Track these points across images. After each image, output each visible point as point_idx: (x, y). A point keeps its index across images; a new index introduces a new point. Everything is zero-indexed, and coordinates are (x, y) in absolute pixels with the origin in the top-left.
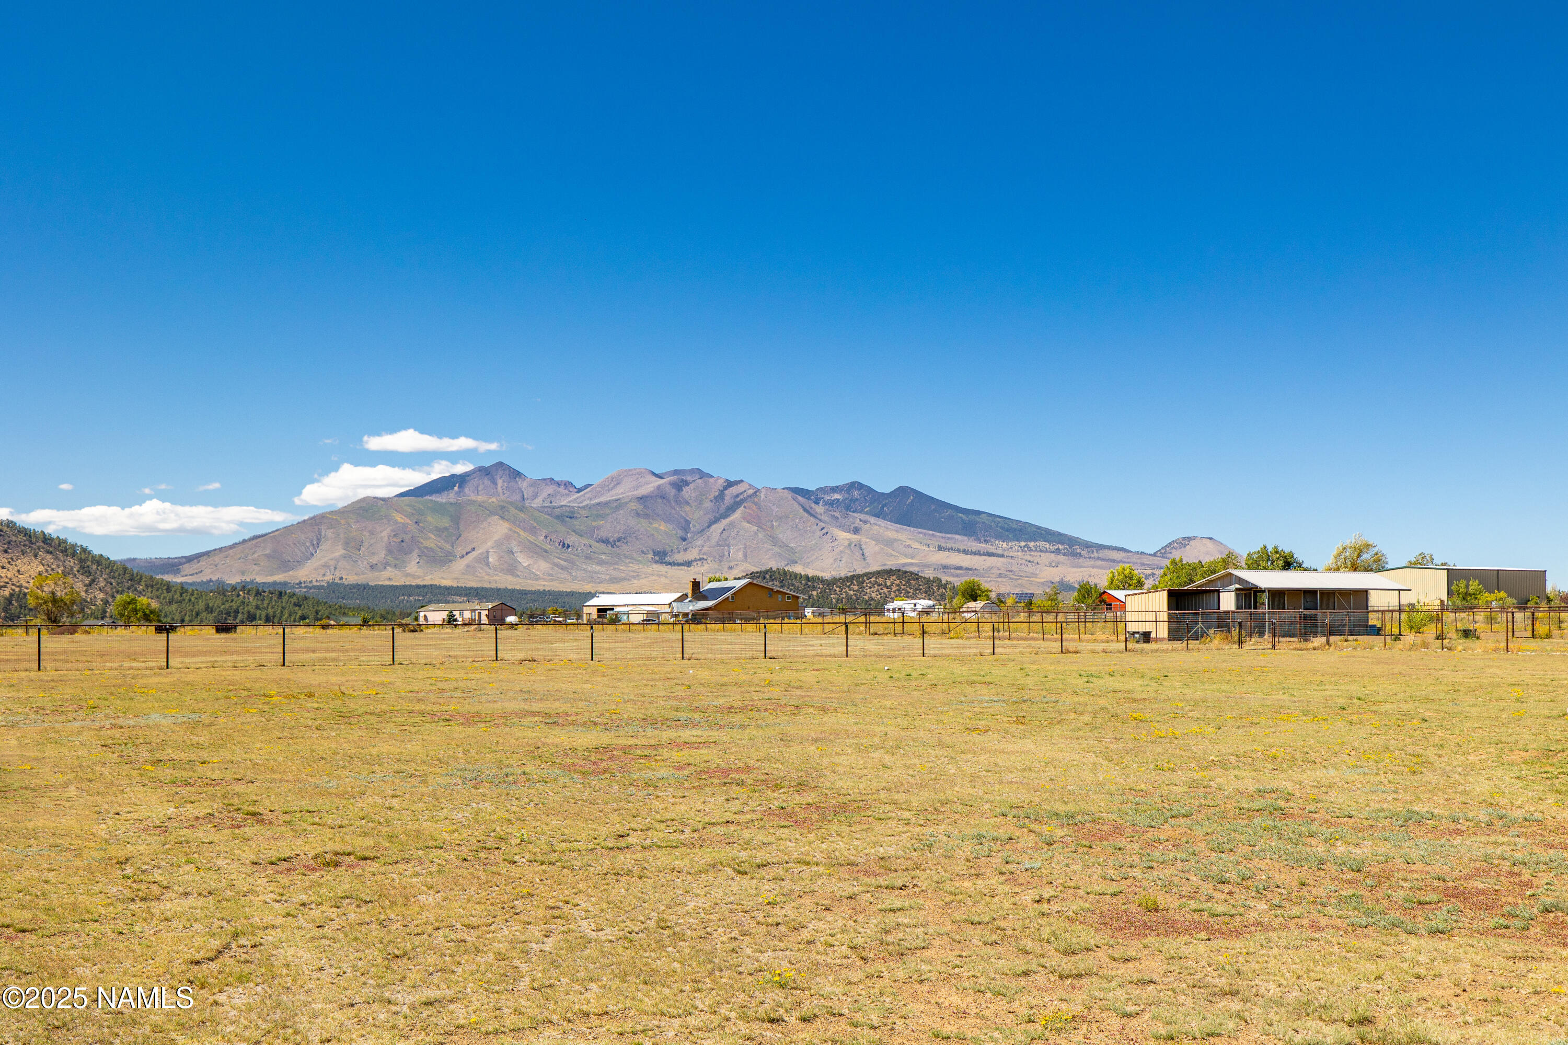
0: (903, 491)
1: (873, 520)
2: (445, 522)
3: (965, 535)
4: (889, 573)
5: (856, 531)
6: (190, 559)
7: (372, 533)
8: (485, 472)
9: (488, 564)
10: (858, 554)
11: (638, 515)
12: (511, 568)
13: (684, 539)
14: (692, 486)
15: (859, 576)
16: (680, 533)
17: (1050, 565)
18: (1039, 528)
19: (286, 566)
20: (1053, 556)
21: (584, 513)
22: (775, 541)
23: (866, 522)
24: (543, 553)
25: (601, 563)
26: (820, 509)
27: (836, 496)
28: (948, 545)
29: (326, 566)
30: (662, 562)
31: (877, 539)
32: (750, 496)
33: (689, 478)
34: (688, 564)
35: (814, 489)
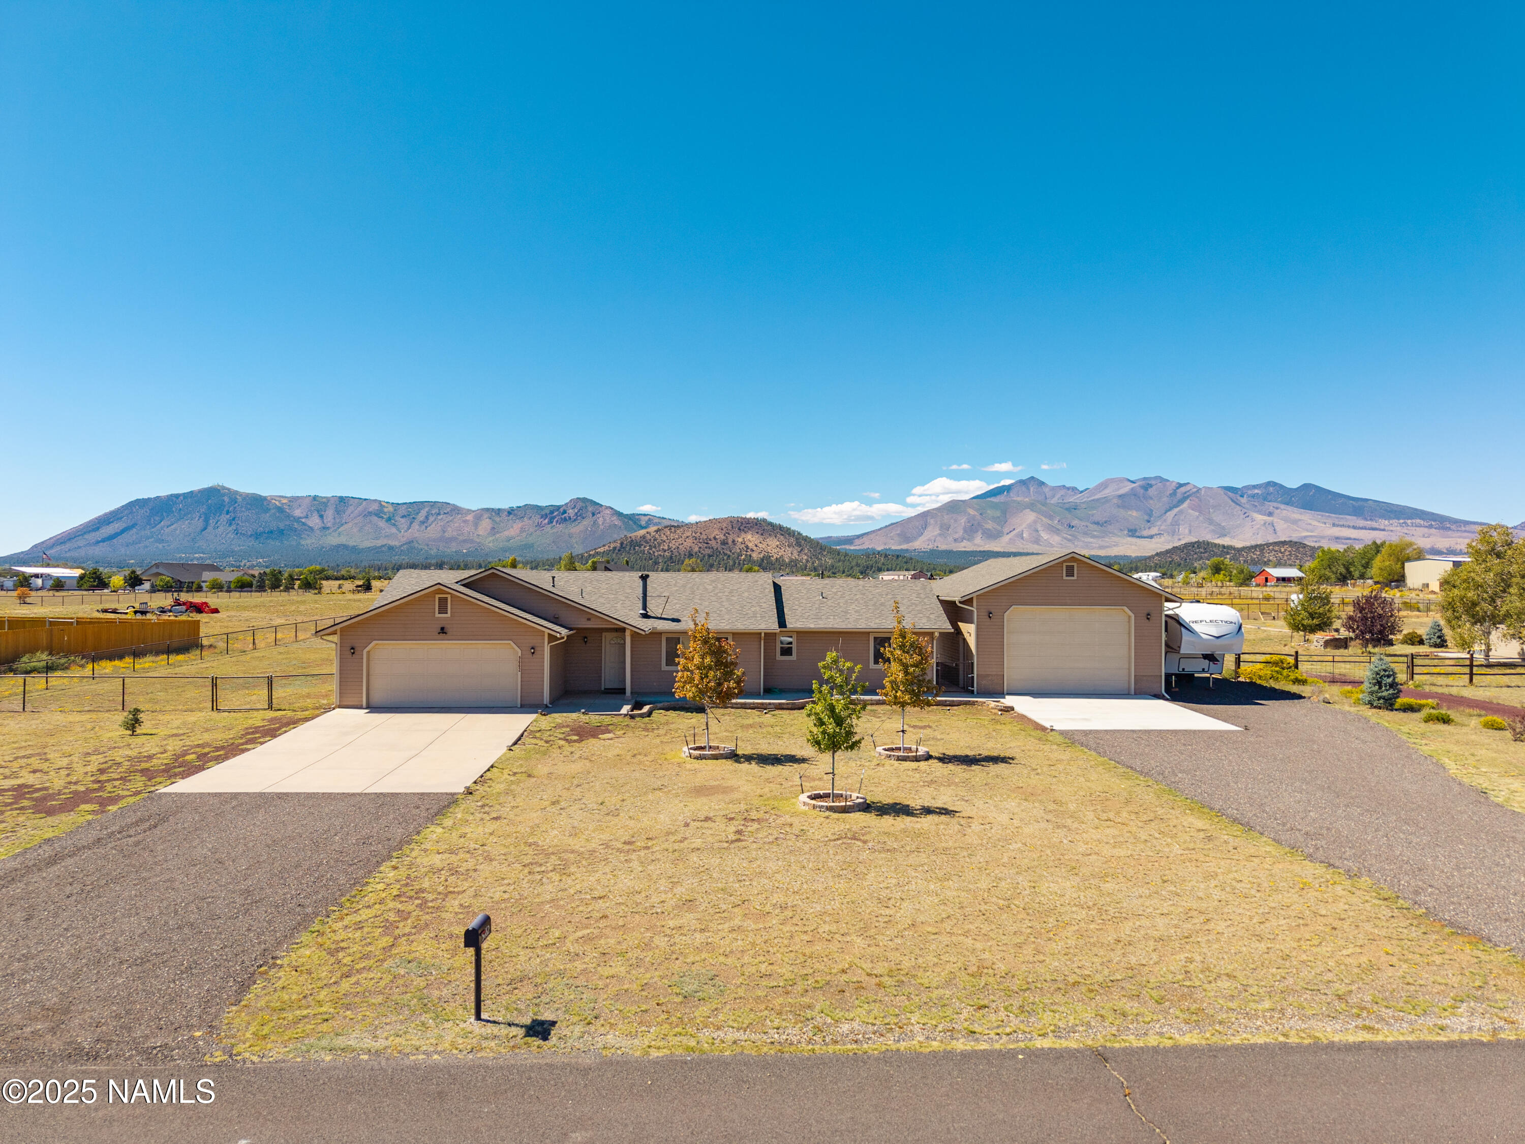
0: (1306, 487)
1: (1283, 506)
2: (998, 514)
3: (1355, 515)
4: (1284, 543)
5: (1270, 514)
6: (858, 537)
7: (956, 521)
8: (1022, 483)
9: (1022, 538)
10: (1271, 529)
11: (1119, 507)
12: (1037, 541)
13: (1149, 521)
14: (1154, 487)
15: (1261, 545)
16: (1146, 517)
17: (1424, 536)
18: (1416, 510)
19: (908, 540)
20: (1426, 530)
21: (1084, 506)
22: (1211, 521)
23: (1277, 508)
24: (1056, 531)
25: (1094, 537)
26: (1244, 500)
27: (1256, 491)
28: (1341, 523)
29: (929, 540)
30: (1133, 536)
31: (1286, 520)
32: (1194, 493)
33: (1153, 482)
34: (1151, 537)
35: (1240, 486)
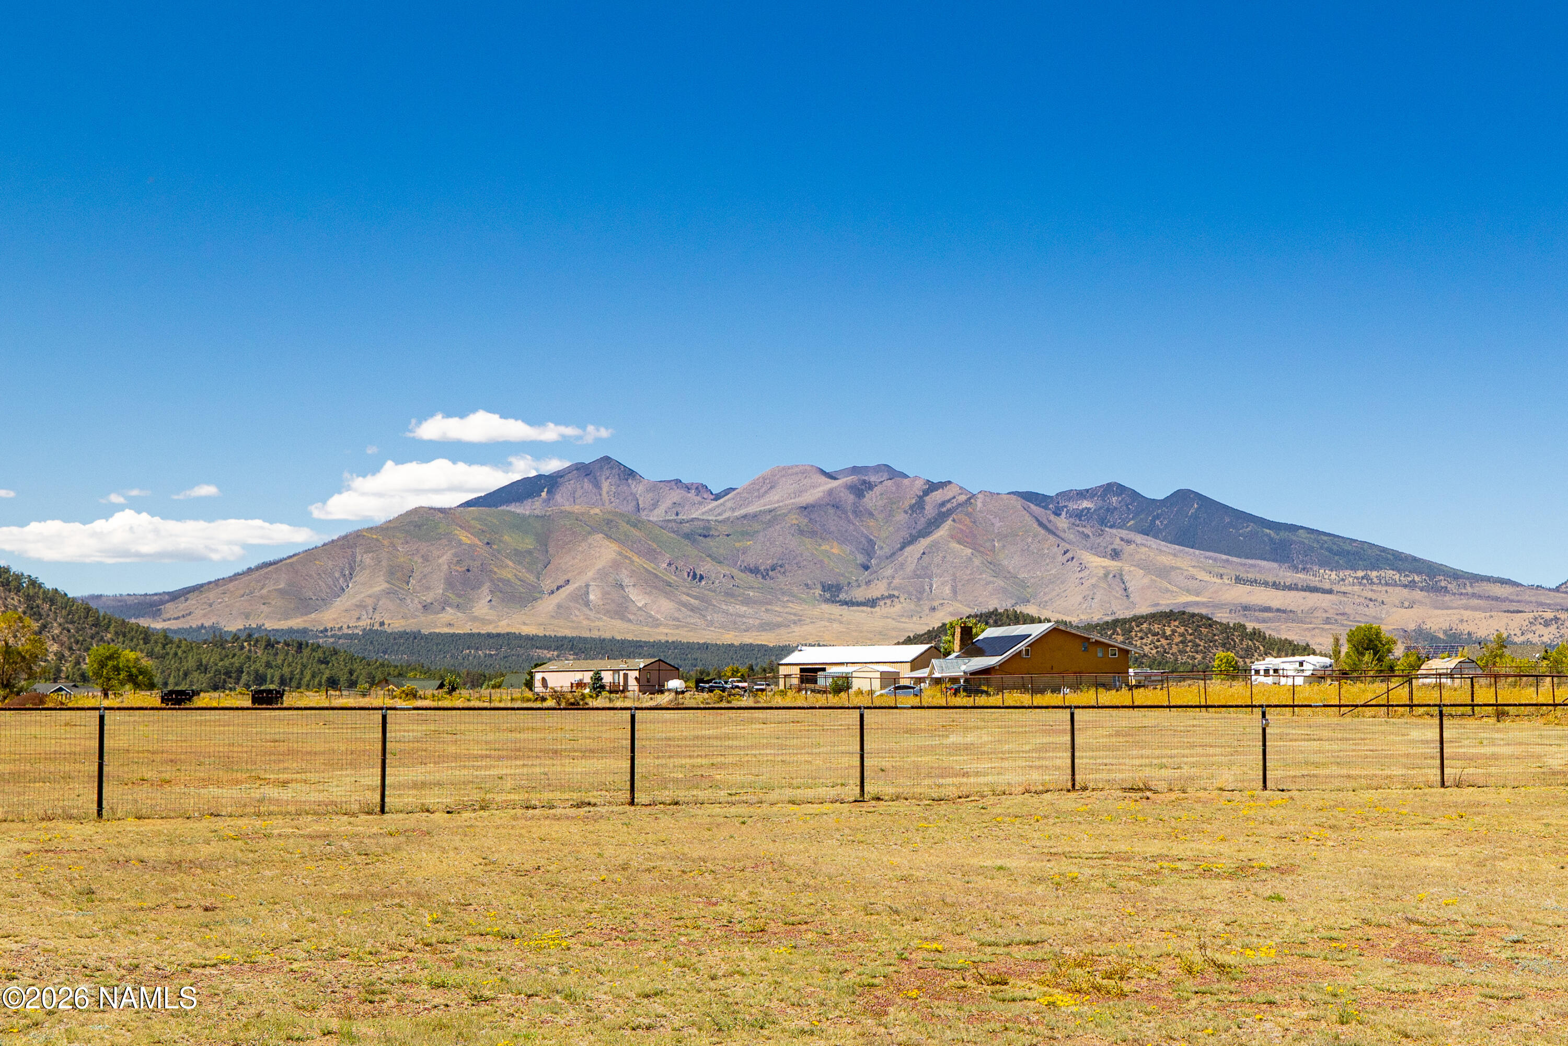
0: (1183, 497)
1: (1139, 538)
2: (529, 543)
3: (1274, 560)
4: (1168, 616)
5: (1116, 555)
6: (174, 596)
7: (426, 558)
8: (584, 471)
9: (587, 604)
10: (1119, 592)
11: (801, 532)
12: (621, 610)
13: (866, 568)
14: (878, 490)
15: (1125, 621)
16: (861, 558)
17: (1402, 606)
18: (1384, 550)
19: (305, 605)
20: (1405, 591)
21: (724, 529)
22: (996, 569)
23: (1129, 542)
24: (665, 588)
25: (747, 601)
26: (1062, 522)
27: (1086, 504)
28: (1250, 576)
29: (361, 606)
30: (833, 601)
31: (1147, 567)
32: (959, 505)
33: (873, 479)
34: (872, 603)
35: (1053, 494)
